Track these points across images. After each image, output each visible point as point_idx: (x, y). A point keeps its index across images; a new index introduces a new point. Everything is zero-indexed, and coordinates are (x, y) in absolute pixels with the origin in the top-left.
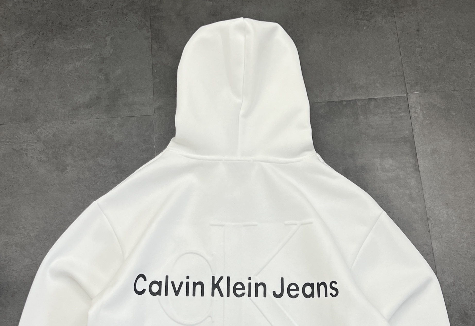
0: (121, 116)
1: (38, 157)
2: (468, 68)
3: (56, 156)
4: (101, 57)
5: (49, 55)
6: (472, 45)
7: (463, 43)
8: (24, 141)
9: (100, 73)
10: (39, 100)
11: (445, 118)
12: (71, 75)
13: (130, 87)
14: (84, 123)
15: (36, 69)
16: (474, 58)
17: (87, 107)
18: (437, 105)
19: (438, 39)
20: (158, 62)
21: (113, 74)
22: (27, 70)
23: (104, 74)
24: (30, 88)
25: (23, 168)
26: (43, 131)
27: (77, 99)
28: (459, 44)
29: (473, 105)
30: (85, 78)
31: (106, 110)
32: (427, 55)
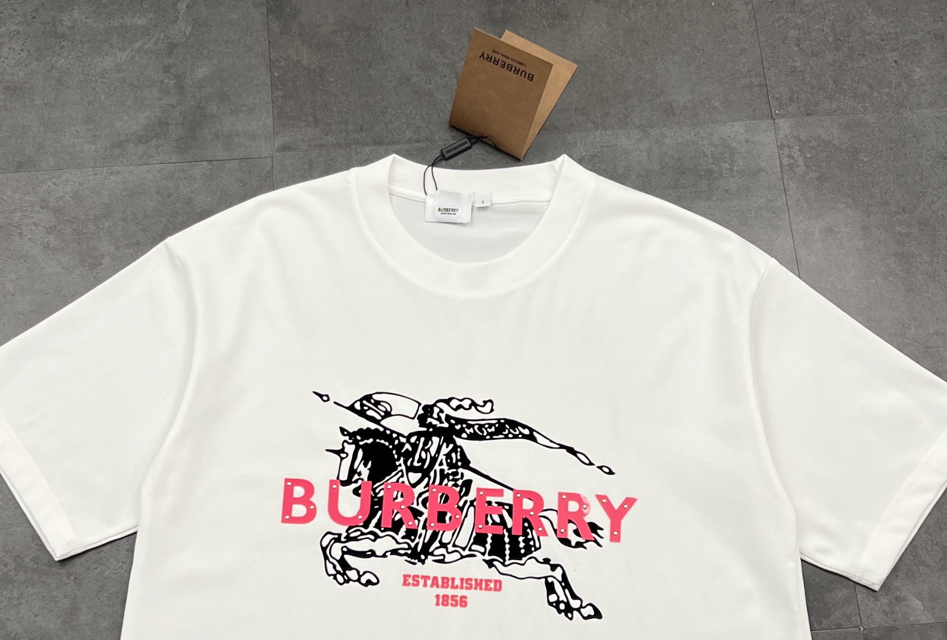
0: (210, 159)
1: (43, 241)
2: (891, 69)
3: (79, 239)
4: (168, 43)
5: (63, 37)
6: (898, 24)
7: (881, 20)
8: (14, 208)
9: (167, 74)
10: (44, 126)
11: (848, 167)
12: (108, 78)
13: (226, 102)
14: (135, 173)
15: (38, 65)
16: (902, 49)
17: (141, 141)
18: (833, 142)
19: (831, 13)
20: (280, 56)
21: (192, 76)
22: (19, 68)
23: (174, 76)
24: (26, 103)
25: (13, 261)
26: (52, 189)
27: (120, 124)
28: (874, 23)
29: (903, 143)
30: (136, 83)
31: (179, 146)
32: (811, 43)
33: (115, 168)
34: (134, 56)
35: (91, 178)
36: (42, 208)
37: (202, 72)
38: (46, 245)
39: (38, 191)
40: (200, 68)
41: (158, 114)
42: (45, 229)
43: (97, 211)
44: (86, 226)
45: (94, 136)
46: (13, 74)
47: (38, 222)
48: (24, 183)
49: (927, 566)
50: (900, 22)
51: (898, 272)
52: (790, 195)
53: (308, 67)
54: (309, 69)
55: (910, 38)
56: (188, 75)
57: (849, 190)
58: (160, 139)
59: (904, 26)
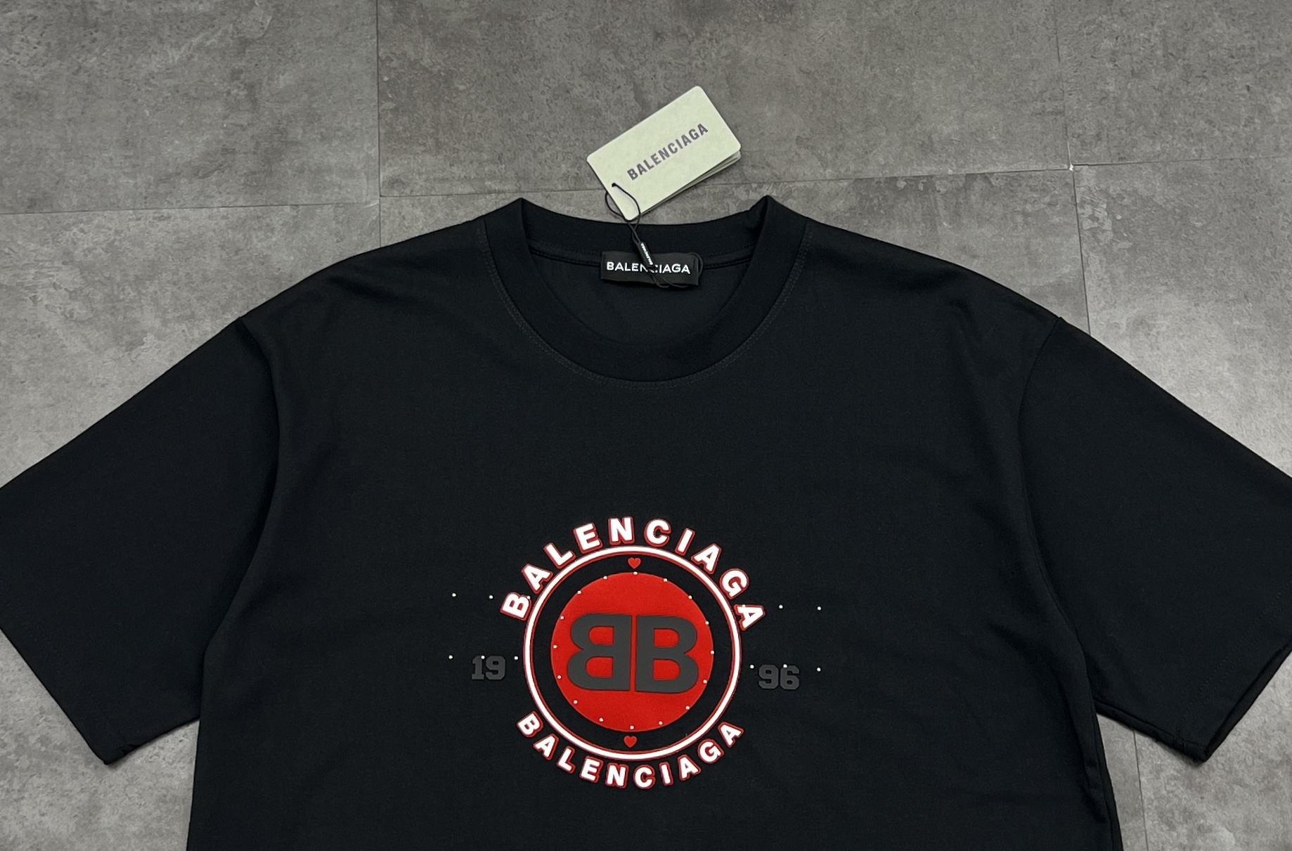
0: (290, 202)
1: (65, 308)
2: (1242, 99)
3: (114, 307)
4: (240, 38)
5: (95, 26)
6: (1254, 34)
7: (1232, 27)
8: (26, 262)
9: (235, 82)
10: (65, 151)
11: (1173, 235)
12: (155, 86)
13: (316, 124)
14: (192, 218)
15: (61, 64)
16: (1259, 71)
17: (196, 175)
18: (1154, 200)
19: (1162, 17)
20: (392, 53)
21: (269, 85)
22: (35, 67)
23: (245, 85)
24: (43, 118)
25: (24, 335)
26: (79, 237)
27: (169, 150)
28: (1222, 32)
29: (1252, 203)
30: (193, 94)
31: (249, 183)
32: (1132, 59)
33: (164, 210)
34: (192, 56)
35: (131, 224)
36: (64, 263)
37: (285, 80)
38: (68, 316)
39: (60, 240)
40: (281, 76)
41: (221, 137)
42: (68, 294)
43: (139, 271)
44: (123, 290)
45: (134, 166)
46: (25, 77)
47: (58, 283)
48: (42, 228)
49: (1246, 786)
50: (1258, 31)
51: (1231, 383)
52: (1090, 271)
53: (430, 69)
54: (431, 72)
55: (1270, 56)
56: (264, 84)
57: (1173, 266)
58: (223, 172)
59: (1263, 38)
